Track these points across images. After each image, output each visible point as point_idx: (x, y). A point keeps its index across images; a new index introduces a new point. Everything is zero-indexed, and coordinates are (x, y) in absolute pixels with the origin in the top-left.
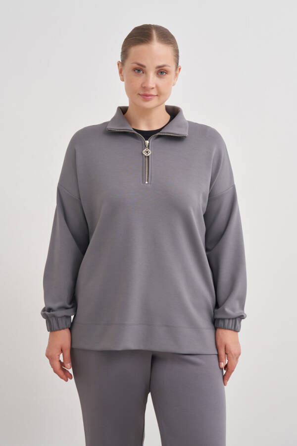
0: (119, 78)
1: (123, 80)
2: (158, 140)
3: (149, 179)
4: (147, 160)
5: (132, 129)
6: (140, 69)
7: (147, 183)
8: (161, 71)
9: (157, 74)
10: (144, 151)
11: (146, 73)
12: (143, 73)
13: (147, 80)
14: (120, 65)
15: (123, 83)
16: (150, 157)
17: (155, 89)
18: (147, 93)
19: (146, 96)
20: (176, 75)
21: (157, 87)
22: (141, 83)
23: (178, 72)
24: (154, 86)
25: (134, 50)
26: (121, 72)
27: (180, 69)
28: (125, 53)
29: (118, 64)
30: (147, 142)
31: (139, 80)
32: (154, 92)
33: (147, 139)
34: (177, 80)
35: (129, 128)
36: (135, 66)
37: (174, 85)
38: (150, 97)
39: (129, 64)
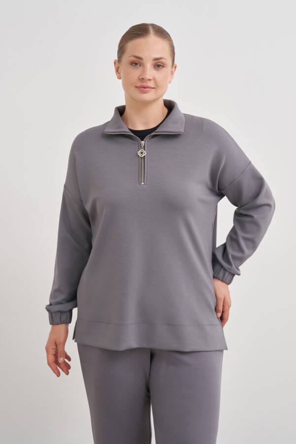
0: (116, 77)
1: (119, 78)
2: (154, 139)
3: (145, 180)
4: (143, 161)
5: (128, 130)
6: (137, 63)
7: (143, 183)
8: (158, 65)
9: (154, 67)
10: (140, 152)
11: (143, 65)
12: (140, 66)
13: (144, 72)
14: (117, 63)
15: (121, 81)
16: (146, 158)
17: (152, 82)
18: (144, 84)
19: (143, 88)
20: (172, 73)
21: (154, 79)
22: (138, 75)
23: (173, 70)
24: (151, 78)
25: (131, 45)
26: (117, 71)
27: (176, 67)
28: (122, 50)
29: (115, 63)
30: (143, 142)
31: (136, 73)
32: (151, 84)
33: (142, 140)
34: (172, 78)
35: (125, 130)
36: (133, 59)
37: (170, 83)
38: (147, 89)
39: (126, 58)
